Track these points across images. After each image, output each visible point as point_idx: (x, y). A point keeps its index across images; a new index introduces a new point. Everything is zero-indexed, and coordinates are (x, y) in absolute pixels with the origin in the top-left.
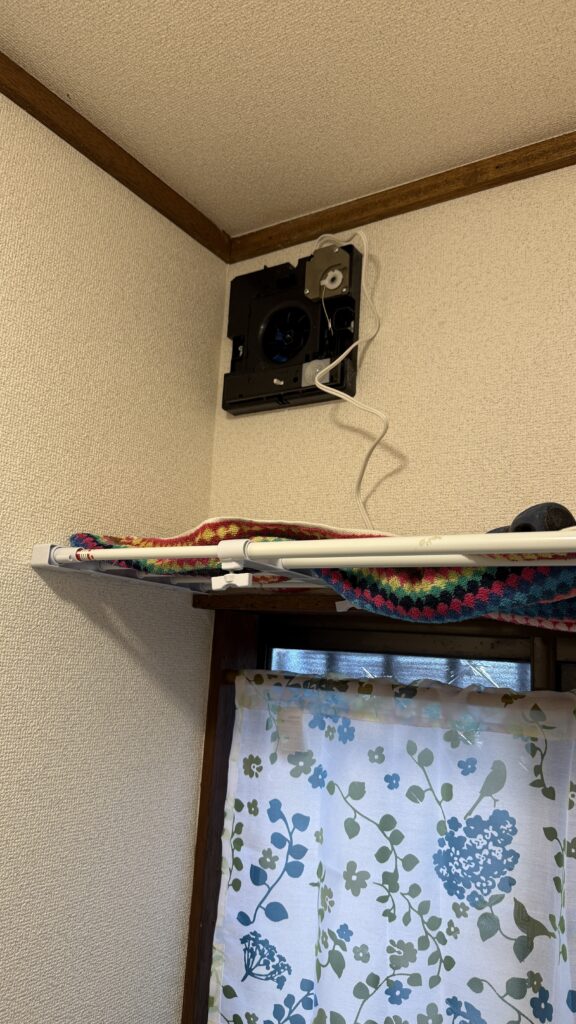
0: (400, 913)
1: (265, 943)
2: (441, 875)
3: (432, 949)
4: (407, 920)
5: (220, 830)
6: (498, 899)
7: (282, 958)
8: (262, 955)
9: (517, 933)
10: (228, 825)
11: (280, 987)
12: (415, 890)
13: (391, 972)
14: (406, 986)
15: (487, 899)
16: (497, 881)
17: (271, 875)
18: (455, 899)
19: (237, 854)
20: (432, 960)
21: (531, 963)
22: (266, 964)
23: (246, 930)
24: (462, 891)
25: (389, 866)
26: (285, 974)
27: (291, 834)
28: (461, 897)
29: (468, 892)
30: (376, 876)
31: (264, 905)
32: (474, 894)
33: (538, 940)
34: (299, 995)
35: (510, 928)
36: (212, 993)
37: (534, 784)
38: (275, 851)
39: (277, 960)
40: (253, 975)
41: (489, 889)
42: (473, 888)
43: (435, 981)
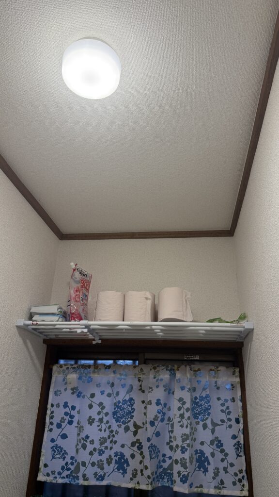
0: (103, 429)
1: (60, 447)
2: (114, 418)
3: (111, 439)
4: (105, 431)
5: (46, 414)
6: (129, 421)
7: (65, 451)
8: (58, 451)
9: (134, 429)
10: (48, 412)
11: (64, 460)
12: (108, 422)
13: (100, 446)
14: (104, 450)
15: (127, 421)
16: (130, 416)
17: (63, 425)
18: (118, 423)
19: (51, 420)
20: (111, 442)
21: (137, 437)
22: (60, 454)
23: (53, 444)
24: (120, 420)
25: (101, 416)
26: (66, 455)
27: (70, 411)
28: (120, 422)
29: (122, 420)
30: (97, 419)
31: (61, 435)
32: (124, 421)
33: (139, 431)
34: (70, 461)
35: (132, 429)
36: (40, 467)
37: (140, 390)
38: (65, 417)
39: (63, 452)
40: (55, 458)
41: (127, 419)
42: (123, 419)
43: (111, 448)
